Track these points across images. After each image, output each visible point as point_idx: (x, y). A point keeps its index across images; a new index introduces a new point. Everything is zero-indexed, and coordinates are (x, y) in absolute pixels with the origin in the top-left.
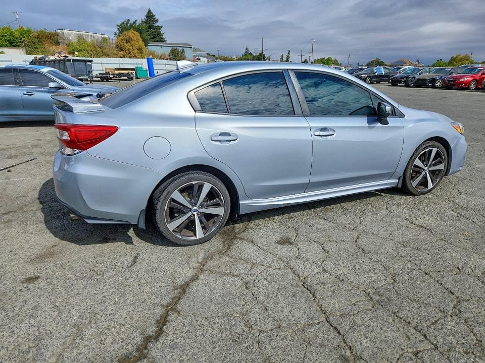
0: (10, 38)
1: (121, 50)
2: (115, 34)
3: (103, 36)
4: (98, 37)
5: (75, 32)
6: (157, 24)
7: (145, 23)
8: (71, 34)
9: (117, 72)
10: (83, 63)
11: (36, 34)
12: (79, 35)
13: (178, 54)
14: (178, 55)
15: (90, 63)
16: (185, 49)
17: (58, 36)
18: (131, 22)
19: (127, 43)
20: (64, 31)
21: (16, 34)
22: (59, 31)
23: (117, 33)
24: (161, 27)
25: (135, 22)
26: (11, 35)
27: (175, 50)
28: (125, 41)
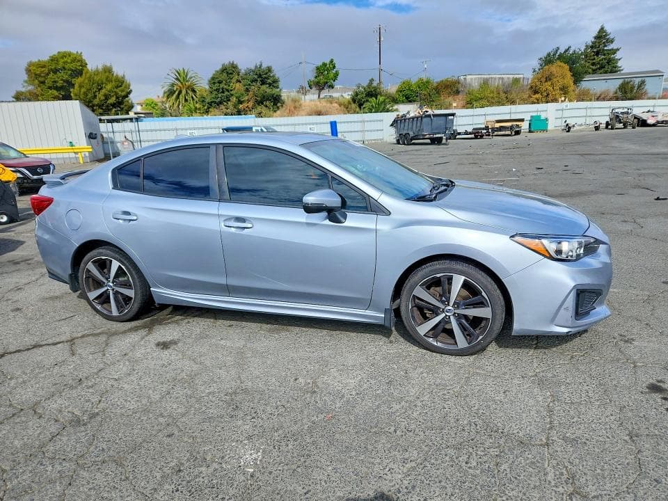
0: (409, 92)
1: (536, 92)
2: (534, 71)
3: (515, 76)
4: (508, 78)
5: (479, 76)
6: (610, 47)
7: (592, 47)
8: (475, 79)
9: (497, 125)
10: (444, 118)
11: (435, 85)
12: (484, 78)
13: (633, 87)
14: (632, 91)
15: (452, 117)
16: (646, 79)
17: (459, 83)
18: (562, 50)
19: (546, 81)
20: (468, 77)
21: (414, 88)
22: (462, 78)
23: (537, 70)
24: (618, 50)
25: (567, 50)
26: (409, 89)
27: (628, 83)
28: (543, 80)
